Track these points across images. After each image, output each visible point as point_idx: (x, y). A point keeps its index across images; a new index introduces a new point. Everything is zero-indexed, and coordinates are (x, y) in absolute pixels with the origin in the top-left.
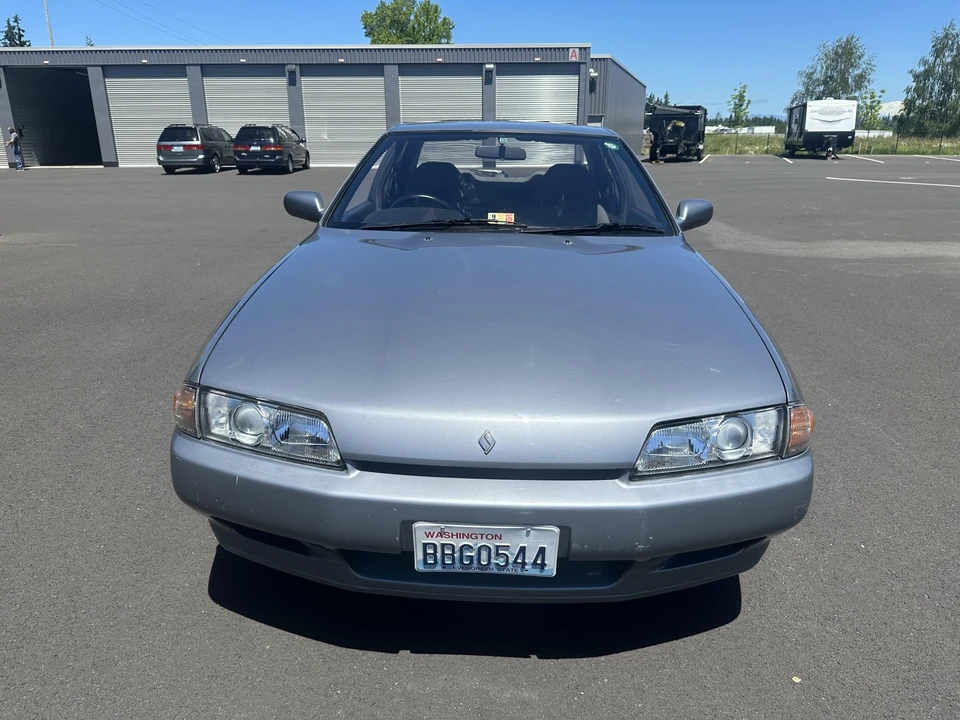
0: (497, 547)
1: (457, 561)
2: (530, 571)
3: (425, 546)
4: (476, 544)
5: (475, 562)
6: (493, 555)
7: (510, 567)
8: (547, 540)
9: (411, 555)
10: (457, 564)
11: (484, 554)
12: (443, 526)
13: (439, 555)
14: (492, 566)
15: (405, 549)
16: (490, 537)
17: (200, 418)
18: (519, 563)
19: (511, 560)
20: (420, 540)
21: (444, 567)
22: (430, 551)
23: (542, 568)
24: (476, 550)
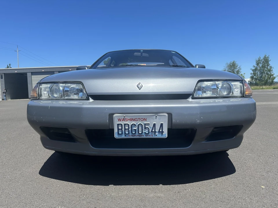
0: (145, 124)
1: (130, 132)
2: (159, 136)
3: (118, 125)
4: (137, 124)
5: (137, 132)
6: (143, 129)
7: (150, 134)
8: (163, 121)
9: (113, 130)
10: (130, 134)
11: (140, 128)
12: (124, 115)
13: (123, 129)
14: (143, 134)
15: (111, 128)
16: (142, 120)
17: (38, 93)
18: (153, 132)
19: (150, 130)
20: (116, 122)
21: (125, 136)
22: (120, 128)
23: (162, 134)
24: (137, 126)
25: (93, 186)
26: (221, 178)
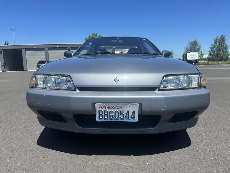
0: (120, 111)
1: (109, 117)
2: (131, 120)
3: (99, 111)
4: (114, 111)
5: (114, 117)
6: (119, 114)
7: (124, 118)
8: (134, 109)
9: (95, 115)
10: (109, 118)
11: (117, 114)
12: (104, 104)
13: (103, 115)
14: (119, 118)
15: (93, 113)
16: (118, 108)
17: (35, 82)
18: (127, 117)
19: (125, 116)
20: (98, 109)
21: (105, 120)
22: (101, 114)
23: (134, 119)
24: (114, 113)
25: (79, 155)
26: (179, 150)
